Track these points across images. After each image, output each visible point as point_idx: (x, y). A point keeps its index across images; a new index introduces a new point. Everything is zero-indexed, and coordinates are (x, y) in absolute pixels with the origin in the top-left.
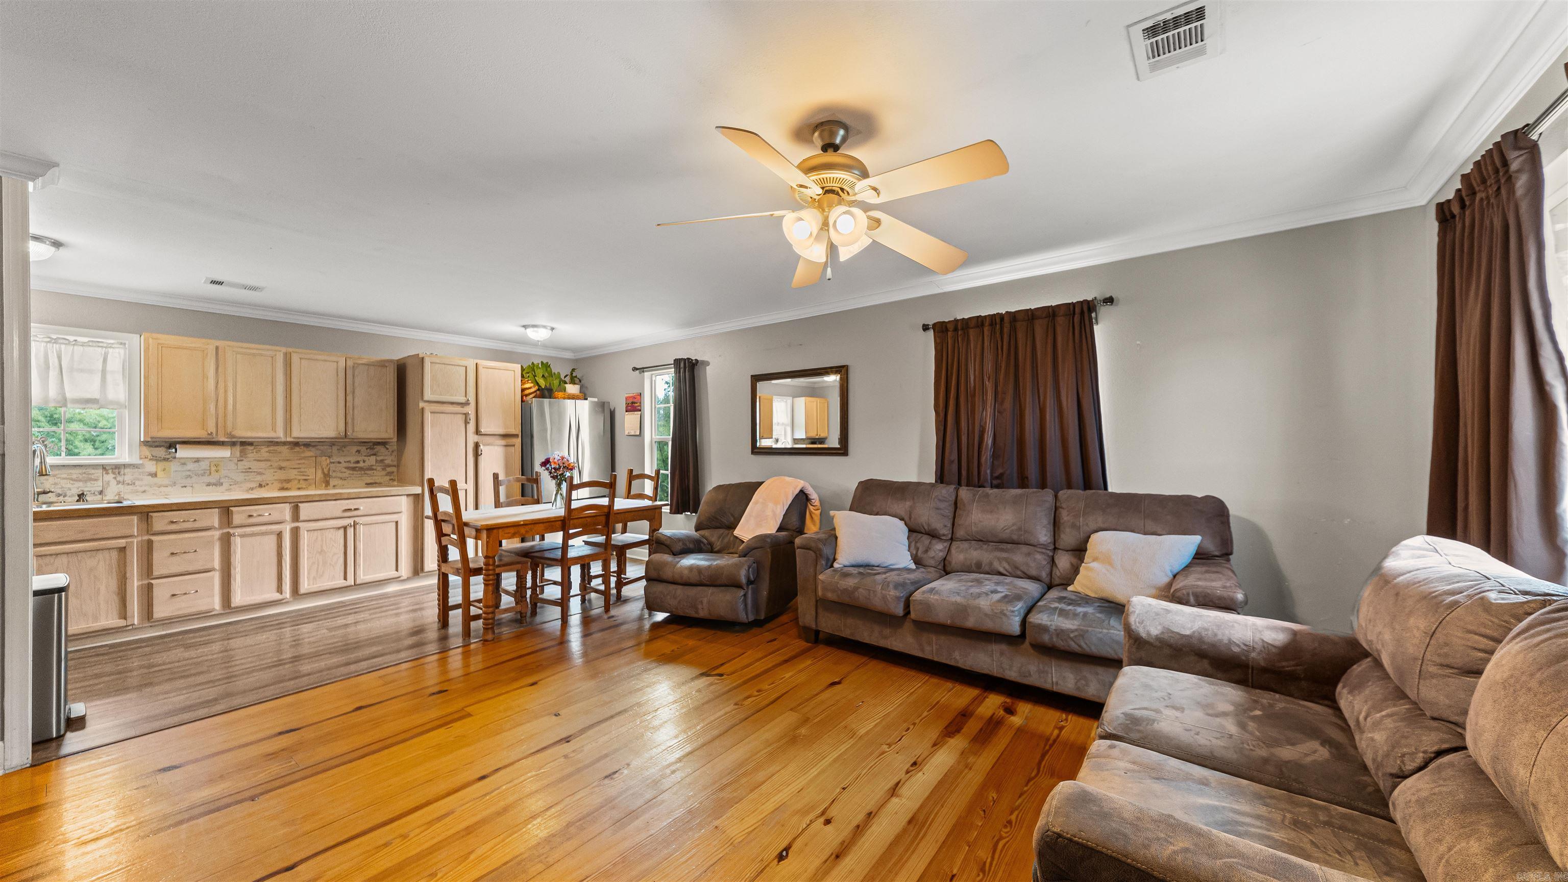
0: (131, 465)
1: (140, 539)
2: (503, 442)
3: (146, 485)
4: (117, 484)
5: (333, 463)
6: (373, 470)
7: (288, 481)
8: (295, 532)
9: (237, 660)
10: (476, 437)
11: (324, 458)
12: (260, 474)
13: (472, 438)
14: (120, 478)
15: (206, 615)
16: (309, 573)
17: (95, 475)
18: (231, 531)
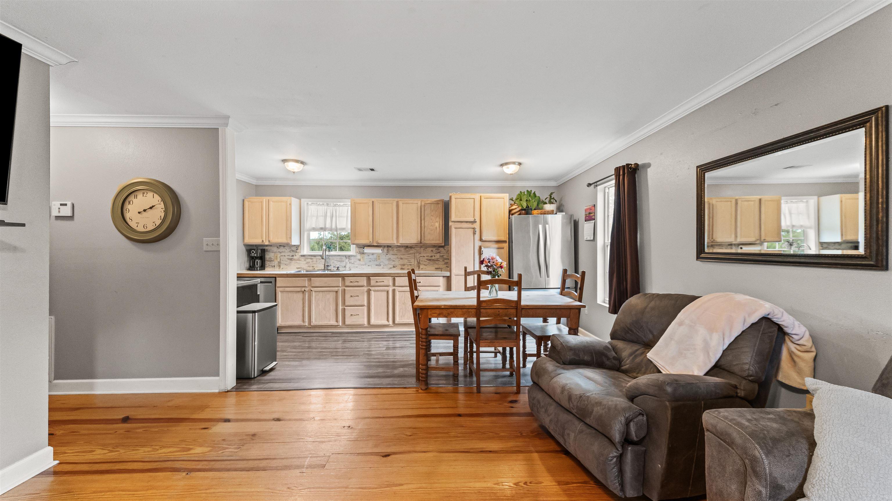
0: (354, 256)
1: (342, 288)
2: (496, 246)
3: (357, 264)
4: (350, 264)
5: (421, 256)
6: (439, 261)
7: (404, 265)
8: (394, 291)
9: (373, 348)
10: (480, 242)
11: (418, 254)
12: (394, 261)
13: (478, 243)
14: (350, 261)
15: (361, 326)
16: (399, 314)
18: (371, 288)
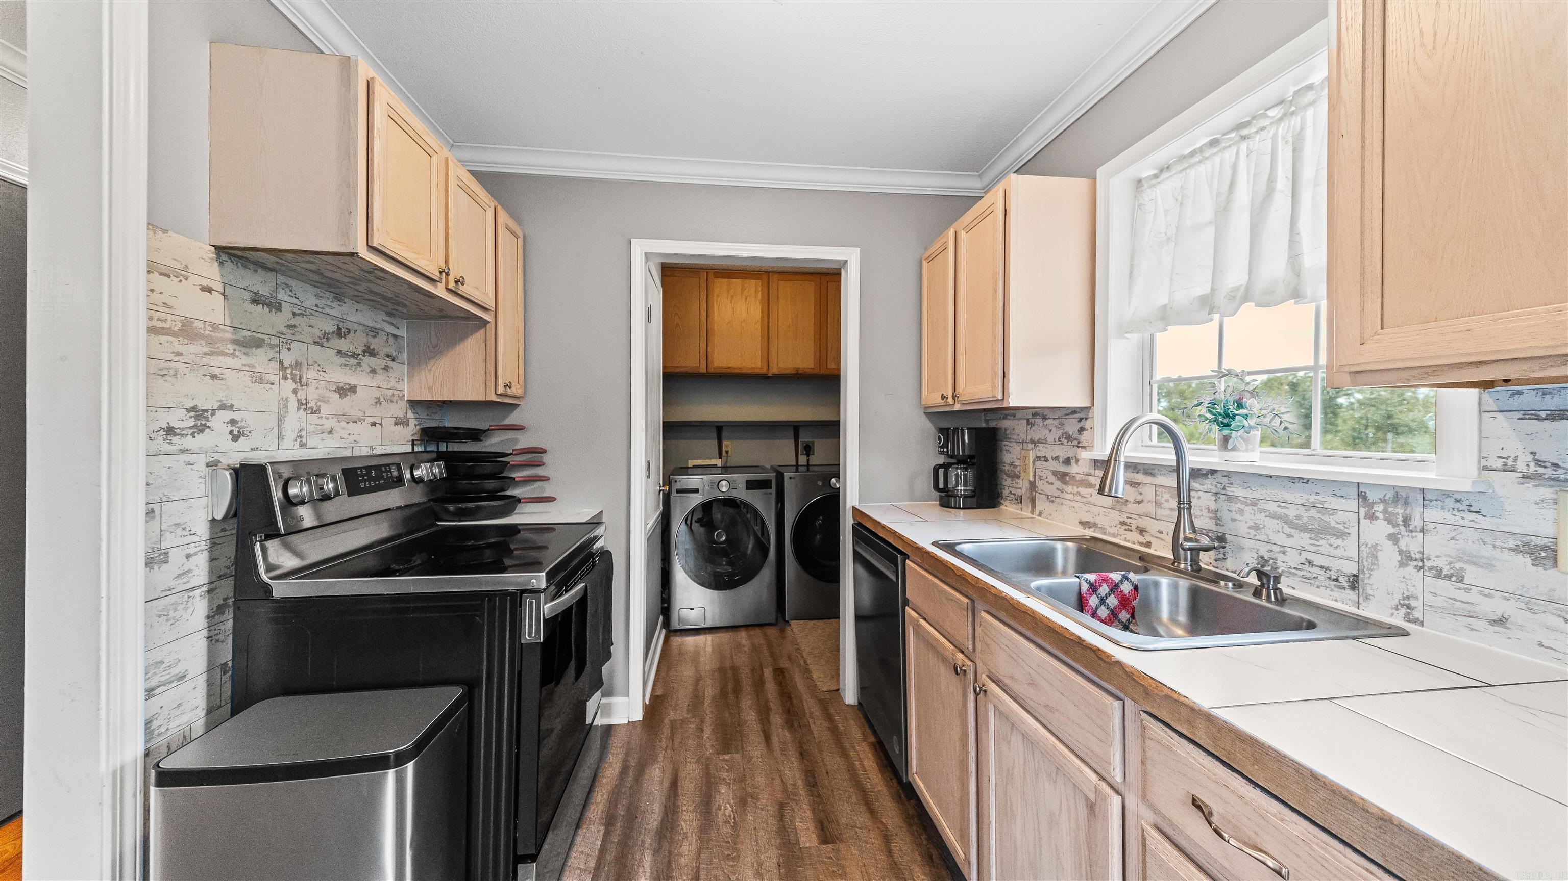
0: (1447, 494)
3: (1508, 595)
4: (1402, 564)
14: (1411, 544)
17: (1340, 516)
